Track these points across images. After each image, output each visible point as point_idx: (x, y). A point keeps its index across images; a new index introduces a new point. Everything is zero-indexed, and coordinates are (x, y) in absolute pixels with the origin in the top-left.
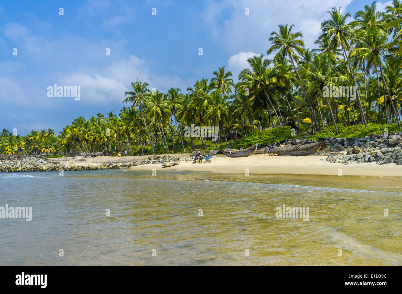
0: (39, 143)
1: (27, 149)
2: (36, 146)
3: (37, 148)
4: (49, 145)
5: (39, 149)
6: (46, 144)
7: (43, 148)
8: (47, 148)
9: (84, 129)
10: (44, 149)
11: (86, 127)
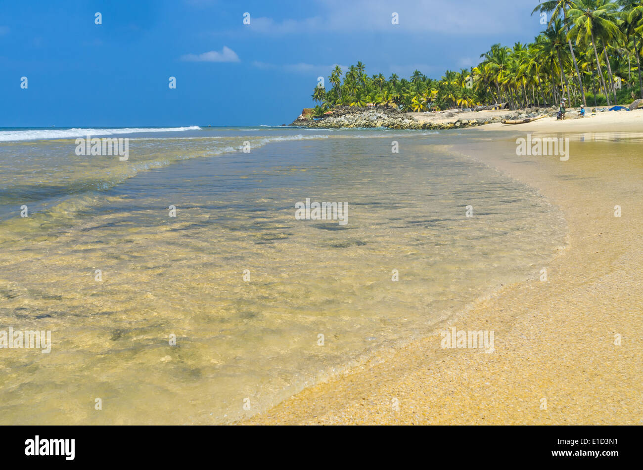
0: (454, 92)
1: (438, 99)
2: (449, 96)
3: (451, 98)
4: (468, 94)
5: (454, 100)
6: (464, 93)
7: (460, 98)
8: (465, 99)
9: (496, 65)
10: (460, 101)
11: (500, 63)
